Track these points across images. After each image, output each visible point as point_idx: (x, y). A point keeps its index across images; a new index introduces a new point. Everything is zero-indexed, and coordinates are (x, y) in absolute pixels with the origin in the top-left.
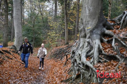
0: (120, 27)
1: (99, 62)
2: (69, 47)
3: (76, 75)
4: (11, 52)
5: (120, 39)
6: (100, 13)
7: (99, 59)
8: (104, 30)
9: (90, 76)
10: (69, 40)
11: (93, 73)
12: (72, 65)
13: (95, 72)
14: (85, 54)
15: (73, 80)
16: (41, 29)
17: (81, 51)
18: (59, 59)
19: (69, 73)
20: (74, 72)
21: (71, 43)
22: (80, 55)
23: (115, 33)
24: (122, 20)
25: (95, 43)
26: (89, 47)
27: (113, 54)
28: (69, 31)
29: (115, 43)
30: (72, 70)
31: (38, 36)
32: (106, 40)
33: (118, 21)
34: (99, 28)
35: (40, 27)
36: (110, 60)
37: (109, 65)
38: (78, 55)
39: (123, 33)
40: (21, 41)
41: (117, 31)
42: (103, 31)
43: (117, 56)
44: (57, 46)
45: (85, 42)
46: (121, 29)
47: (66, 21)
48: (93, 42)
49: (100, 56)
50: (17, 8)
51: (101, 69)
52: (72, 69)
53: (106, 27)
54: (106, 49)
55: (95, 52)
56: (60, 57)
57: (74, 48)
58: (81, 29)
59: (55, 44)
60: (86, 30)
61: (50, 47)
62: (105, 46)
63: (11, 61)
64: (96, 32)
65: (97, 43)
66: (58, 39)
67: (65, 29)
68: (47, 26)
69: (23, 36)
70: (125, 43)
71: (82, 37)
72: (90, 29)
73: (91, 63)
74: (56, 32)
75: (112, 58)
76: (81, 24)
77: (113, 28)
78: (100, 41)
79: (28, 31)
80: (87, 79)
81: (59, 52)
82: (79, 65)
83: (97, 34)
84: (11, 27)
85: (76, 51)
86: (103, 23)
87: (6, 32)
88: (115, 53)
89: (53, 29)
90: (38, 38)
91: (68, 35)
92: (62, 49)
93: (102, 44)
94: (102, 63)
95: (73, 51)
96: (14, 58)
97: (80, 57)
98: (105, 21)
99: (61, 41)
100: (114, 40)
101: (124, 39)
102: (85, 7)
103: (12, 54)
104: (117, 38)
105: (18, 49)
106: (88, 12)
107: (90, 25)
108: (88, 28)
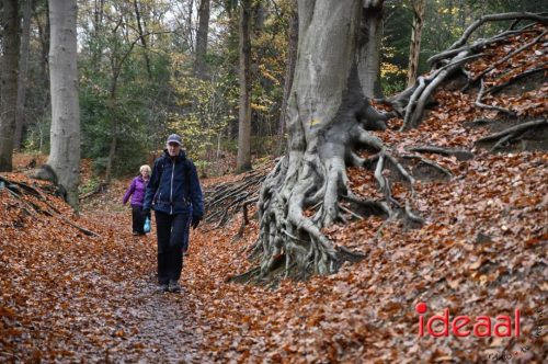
0: (404, 125)
1: (337, 220)
2: (254, 179)
3: (272, 259)
4: (38, 190)
5: (394, 160)
7: (337, 213)
8: (357, 131)
9: (312, 258)
10: (254, 153)
11: (320, 251)
12: (263, 231)
13: (324, 246)
14: (300, 198)
15: (262, 274)
16: (143, 105)
17: (290, 189)
18: (216, 225)
19: (251, 257)
20: (266, 253)
21: (263, 166)
22: (285, 200)
23: (386, 139)
24: (410, 103)
25: (331, 167)
26: (312, 179)
27: (375, 199)
28: (256, 116)
29: (382, 170)
30: (261, 249)
31: (130, 133)
32: (360, 160)
33: (400, 105)
34: (344, 125)
35: (140, 99)
36: (366, 215)
37: (361, 228)
38: (281, 200)
39: (408, 141)
40: (74, 152)
41: (393, 136)
42: (353, 134)
43: (384, 204)
44: (205, 176)
45: (301, 165)
46: (405, 130)
47: (243, 78)
48: (324, 164)
49: (341, 204)
50: (65, 28)
51: (339, 237)
52: (261, 245)
53: (365, 121)
54: (358, 184)
55: (328, 193)
56: (218, 217)
57: (270, 182)
58: (292, 123)
60: (308, 129)
62: (358, 176)
63: (49, 222)
64: (335, 137)
65: (334, 166)
66: (208, 148)
67: (238, 110)
68: (165, 93)
70: (407, 169)
71: (294, 149)
72: (318, 125)
73: (315, 223)
74: (202, 120)
75: (372, 210)
76: (294, 111)
77: (384, 126)
78: (344, 162)
79: (89, 110)
80: (303, 268)
81: (216, 199)
82: (282, 230)
83: (337, 141)
85: (276, 190)
86: (357, 109)
88: (381, 195)
89: (190, 105)
90: (128, 143)
91: (251, 135)
92: (224, 189)
93: (348, 172)
94: (344, 223)
95: (267, 190)
96: (52, 210)
97: (287, 206)
98: (362, 104)
99: (223, 157)
100: (381, 160)
101: (405, 160)
102: (307, 61)
103: (44, 197)
104: (389, 154)
105: (63, 181)
106: (313, 77)
107: (320, 115)
108: (313, 121)
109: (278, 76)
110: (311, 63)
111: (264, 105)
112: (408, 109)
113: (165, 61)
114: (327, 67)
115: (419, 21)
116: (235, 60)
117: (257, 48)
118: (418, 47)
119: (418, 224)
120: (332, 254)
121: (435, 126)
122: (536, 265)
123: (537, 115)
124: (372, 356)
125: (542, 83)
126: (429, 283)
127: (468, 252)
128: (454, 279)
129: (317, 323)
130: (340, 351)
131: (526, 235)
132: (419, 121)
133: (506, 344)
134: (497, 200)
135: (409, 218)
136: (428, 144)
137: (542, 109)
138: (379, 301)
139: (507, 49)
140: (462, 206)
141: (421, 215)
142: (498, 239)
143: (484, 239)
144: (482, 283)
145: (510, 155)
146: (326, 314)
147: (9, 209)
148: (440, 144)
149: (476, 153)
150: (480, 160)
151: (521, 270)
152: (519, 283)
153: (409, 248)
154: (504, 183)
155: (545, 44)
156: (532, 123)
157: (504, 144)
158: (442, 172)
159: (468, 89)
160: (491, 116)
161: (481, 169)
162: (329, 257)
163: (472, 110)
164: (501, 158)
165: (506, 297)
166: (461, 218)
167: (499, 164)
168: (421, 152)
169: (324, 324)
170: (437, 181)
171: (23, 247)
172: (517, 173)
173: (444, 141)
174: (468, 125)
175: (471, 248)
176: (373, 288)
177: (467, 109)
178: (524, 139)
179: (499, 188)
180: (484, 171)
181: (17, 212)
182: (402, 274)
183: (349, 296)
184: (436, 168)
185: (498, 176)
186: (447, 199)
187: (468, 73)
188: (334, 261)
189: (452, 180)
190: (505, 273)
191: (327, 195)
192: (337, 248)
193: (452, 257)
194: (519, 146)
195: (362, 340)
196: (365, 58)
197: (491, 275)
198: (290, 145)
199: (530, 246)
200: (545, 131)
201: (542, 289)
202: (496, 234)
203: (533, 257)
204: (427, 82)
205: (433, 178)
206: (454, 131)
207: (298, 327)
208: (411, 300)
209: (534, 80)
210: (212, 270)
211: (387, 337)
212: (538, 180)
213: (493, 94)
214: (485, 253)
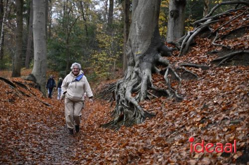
0: (180, 54)
1: (146, 98)
3: (118, 117)
4: (26, 85)
5: (173, 70)
7: (146, 95)
8: (157, 56)
13: (139, 111)
14: (131, 88)
15: (114, 123)
16: (81, 47)
17: (127, 84)
18: (108, 101)
19: (112, 116)
22: (125, 89)
23: (171, 60)
24: (183, 43)
26: (136, 79)
27: (163, 88)
29: (168, 75)
32: (159, 70)
33: (179, 44)
34: (152, 54)
35: (80, 44)
36: (160, 96)
37: (156, 102)
38: (123, 89)
39: (180, 61)
40: (44, 68)
41: (174, 59)
42: (156, 58)
43: (167, 91)
44: (108, 79)
45: (133, 73)
46: (180, 56)
48: (142, 72)
49: (148, 91)
50: (40, 12)
51: (146, 106)
52: (116, 110)
53: (162, 52)
54: (157, 81)
55: (143, 86)
58: (128, 53)
59: (105, 75)
60: (135, 56)
61: (96, 80)
62: (157, 78)
63: (28, 100)
64: (147, 58)
65: (146, 73)
67: (123, 49)
68: (92, 42)
69: (48, 58)
70: (178, 74)
71: (129, 65)
72: (139, 54)
73: (136, 100)
74: (108, 54)
75: (162, 93)
76: (129, 47)
77: (171, 54)
78: (150, 71)
79: (58, 50)
80: (131, 121)
82: (123, 103)
83: (148, 61)
84: (26, 40)
85: (122, 85)
86: (158, 47)
87: (19, 51)
88: (166, 87)
93: (152, 76)
94: (149, 100)
95: (119, 85)
96: (31, 94)
97: (125, 92)
98: (160, 44)
99: (117, 70)
100: (167, 70)
101: (178, 70)
102: (135, 24)
103: (29, 89)
104: (171, 67)
105: (39, 81)
106: (137, 31)
107: (141, 49)
108: (137, 52)
110: (137, 25)
112: (181, 46)
114: (144, 27)
115: (207, 8)
119: (180, 100)
120: (142, 114)
121: (193, 54)
122: (224, 119)
123: (240, 48)
124: (142, 162)
125: (245, 33)
126: (177, 128)
127: (197, 113)
128: (188, 126)
129: (124, 147)
130: (129, 160)
131: (223, 105)
132: (187, 52)
133: (200, 157)
134: (217, 89)
135: (177, 97)
136: (189, 62)
137: (242, 46)
138: (154, 136)
139: (230, 18)
140: (201, 92)
141: (182, 96)
142: (212, 107)
143: (206, 107)
144: (200, 128)
145: (227, 68)
146: (130, 142)
147: (8, 94)
148: (195, 62)
149: (211, 66)
150: (212, 70)
151: (217, 122)
152: (215, 128)
153: (173, 111)
154: (221, 81)
155: (248, 15)
156: (237, 52)
157: (224, 62)
158: (194, 76)
159: (211, 37)
160: (219, 49)
161: (212, 74)
163: (211, 46)
164: (222, 69)
165: (208, 135)
166: (199, 97)
167: (221, 72)
168: (185, 66)
169: (127, 147)
170: (192, 80)
171: (11, 111)
172: (228, 76)
173: (197, 61)
174: (209, 53)
175: (199, 111)
176: (153, 130)
177: (209, 46)
178: (234, 60)
179: (219, 83)
180: (214, 75)
181: (12, 95)
182: (167, 123)
183: (142, 134)
184: (192, 74)
185: (219, 78)
186: (195, 88)
187: (211, 29)
188: (143, 117)
189: (198, 79)
190: (210, 123)
191: (142, 87)
193: (190, 115)
194: (231, 63)
195: (140, 154)
196: (177, 24)
197: (204, 124)
198: (128, 63)
199: (224, 110)
200: (243, 56)
201: (224, 130)
202: (211, 104)
203: (224, 115)
204: (191, 34)
205: (190, 78)
206: (201, 56)
207: (116, 149)
208: (168, 136)
209: (241, 32)
210: (95, 122)
211: (152, 153)
212: (236, 79)
213: (222, 39)
214: (204, 114)
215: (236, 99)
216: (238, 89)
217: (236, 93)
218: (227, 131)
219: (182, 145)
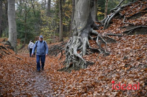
0: (104, 28)
1: (87, 54)
3: (69, 65)
5: (101, 38)
6: (89, 16)
7: (86, 52)
8: (91, 30)
9: (80, 64)
10: (64, 36)
11: (82, 62)
12: (67, 57)
14: (76, 48)
15: (67, 69)
17: (74, 46)
18: (54, 56)
19: (64, 64)
20: (68, 63)
21: (66, 40)
22: (72, 49)
23: (99, 32)
24: (105, 22)
25: (84, 40)
26: (79, 43)
27: (96, 48)
28: (64, 27)
29: (98, 40)
31: (30, 32)
32: (92, 38)
33: (103, 23)
34: (88, 28)
35: (33, 23)
36: (94, 53)
37: (93, 56)
38: (71, 49)
39: (105, 33)
40: (15, 37)
41: (101, 31)
42: (90, 31)
43: (99, 49)
44: (51, 43)
45: (77, 39)
46: (104, 29)
47: (60, 16)
49: (87, 50)
50: (12, 4)
51: (87, 59)
52: (66, 61)
53: (93, 27)
54: (92, 44)
55: (84, 47)
56: (54, 54)
57: (68, 44)
58: (74, 28)
59: (48, 41)
60: (78, 30)
62: (92, 42)
63: (9, 56)
64: (85, 32)
65: (85, 40)
66: (51, 35)
67: (59, 25)
68: (39, 21)
70: (105, 40)
71: (74, 35)
72: (81, 29)
73: (81, 55)
74: (50, 28)
75: (96, 51)
76: (74, 25)
77: (99, 29)
78: (88, 38)
80: (78, 67)
81: (54, 49)
82: (72, 57)
83: (86, 33)
85: (70, 46)
88: (98, 47)
89: (46, 24)
90: (30, 34)
91: (63, 31)
92: (56, 46)
93: (89, 41)
94: (88, 55)
95: (68, 46)
96: (9, 53)
97: (73, 51)
98: (92, 23)
99: (55, 37)
100: (98, 38)
101: (104, 38)
102: (77, 12)
103: (7, 49)
104: (100, 36)
105: (12, 45)
106: (79, 16)
107: (81, 26)
108: (79, 28)
109: (70, 16)
110: (79, 12)
111: (66, 24)
112: (105, 24)
113: (39, 12)
114: (83, 13)
116: (58, 12)
117: (64, 8)
118: (107, 7)
119: (108, 54)
120: (85, 63)
121: (112, 28)
122: (140, 65)
123: (139, 25)
124: (96, 90)
125: (140, 16)
126: (111, 70)
127: (121, 62)
128: (118, 69)
129: (81, 82)
130: (88, 89)
131: (137, 57)
132: (108, 27)
134: (129, 48)
135: (106, 53)
136: (110, 33)
137: (141, 23)
138: (98, 75)
139: (131, 7)
140: (120, 49)
141: (109, 52)
142: (130, 58)
143: (126, 58)
144: (125, 70)
145: (132, 36)
146: (84, 79)
148: (114, 33)
149: (123, 35)
150: (124, 37)
151: (136, 66)
152: (135, 70)
153: (106, 61)
154: (131, 43)
155: (141, 6)
156: (138, 27)
157: (130, 33)
158: (114, 41)
159: (121, 18)
160: (127, 25)
161: (125, 39)
162: (84, 64)
163: (122, 24)
164: (130, 37)
165: (132, 73)
166: (120, 53)
167: (129, 38)
168: (109, 35)
169: (84, 82)
170: (113, 43)
171: (2, 63)
172: (134, 40)
173: (115, 32)
174: (121, 28)
175: (122, 61)
176: (96, 72)
177: (121, 23)
178: (136, 31)
180: (125, 40)
182: (104, 68)
183: (90, 74)
184: (113, 39)
185: (129, 41)
186: (116, 48)
187: (121, 14)
188: (86, 65)
189: (117, 43)
190: (131, 67)
192: (86, 61)
193: (117, 63)
194: (134, 33)
195: (94, 86)
196: (93, 10)
197: (128, 68)
198: (73, 34)
199: (138, 60)
200: (141, 29)
201: (141, 71)
202: (129, 57)
203: (139, 63)
204: (110, 17)
205: (112, 42)
206: (117, 29)
207: (76, 83)
208: (107, 75)
209: (138, 15)
210: (53, 68)
211: (100, 85)
212: (140, 42)
213: (127, 19)
214: (126, 62)
215: (144, 54)
216: (143, 48)
217: (143, 50)
218: (144, 71)
219: (118, 80)
